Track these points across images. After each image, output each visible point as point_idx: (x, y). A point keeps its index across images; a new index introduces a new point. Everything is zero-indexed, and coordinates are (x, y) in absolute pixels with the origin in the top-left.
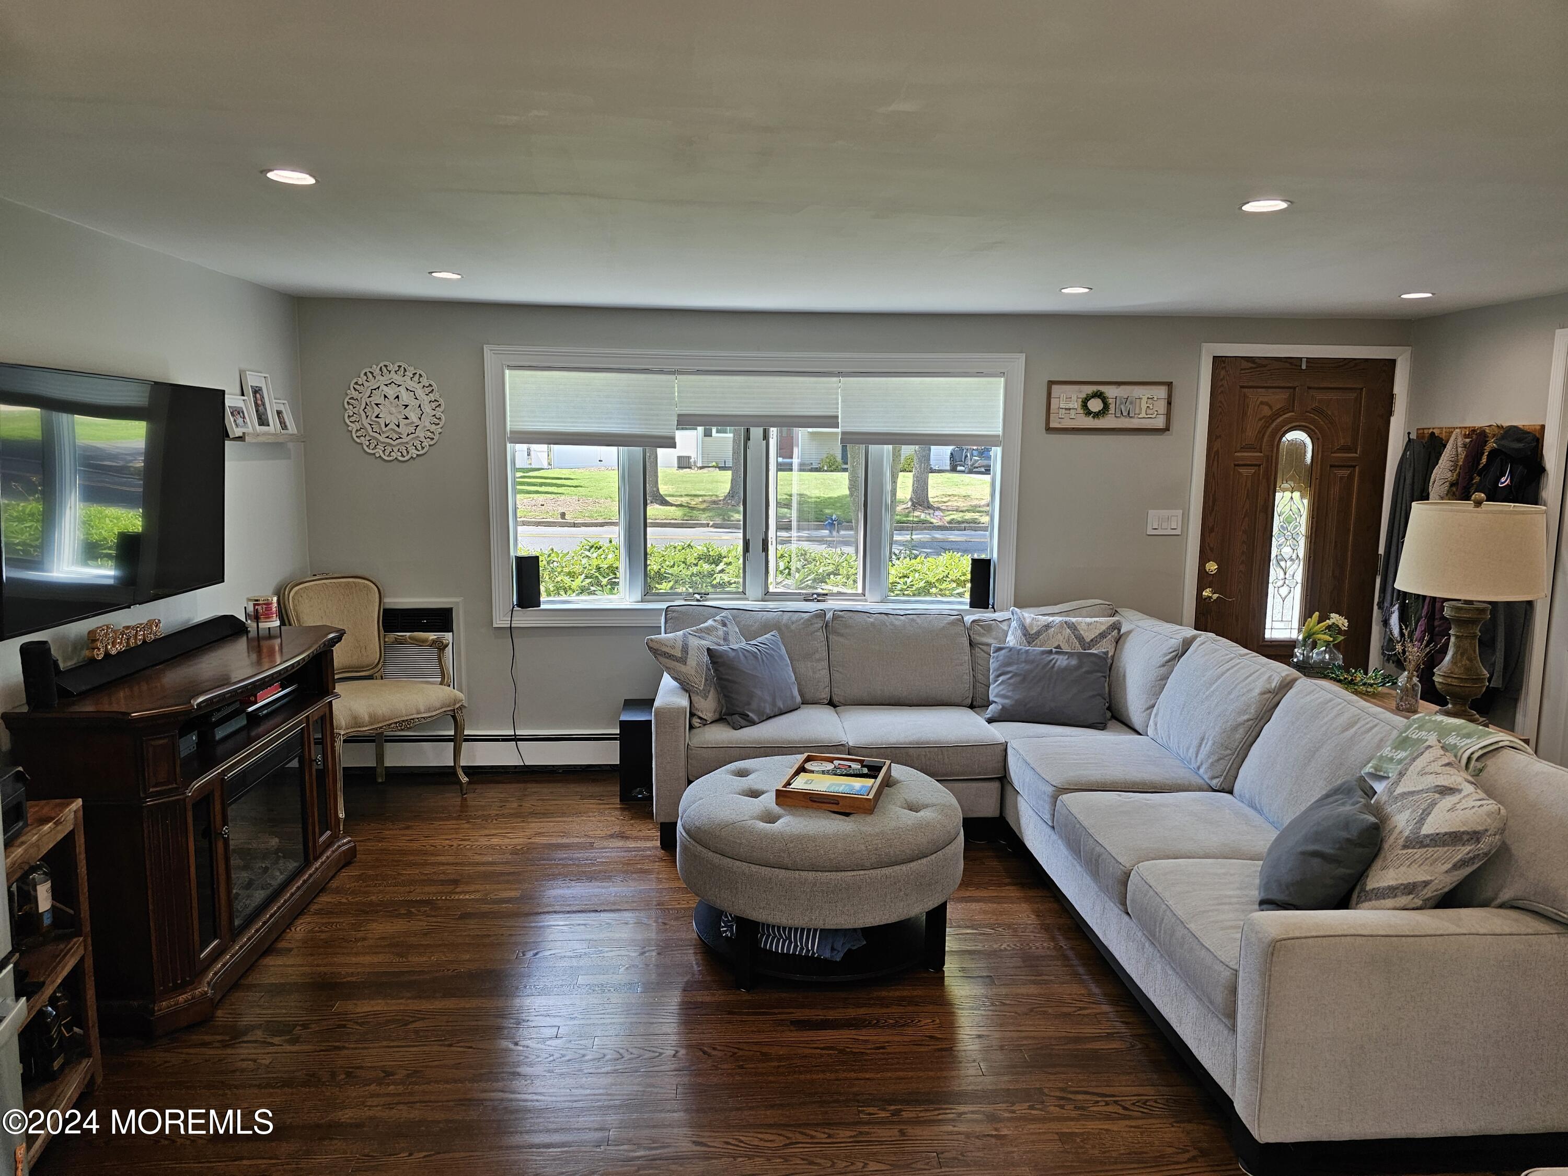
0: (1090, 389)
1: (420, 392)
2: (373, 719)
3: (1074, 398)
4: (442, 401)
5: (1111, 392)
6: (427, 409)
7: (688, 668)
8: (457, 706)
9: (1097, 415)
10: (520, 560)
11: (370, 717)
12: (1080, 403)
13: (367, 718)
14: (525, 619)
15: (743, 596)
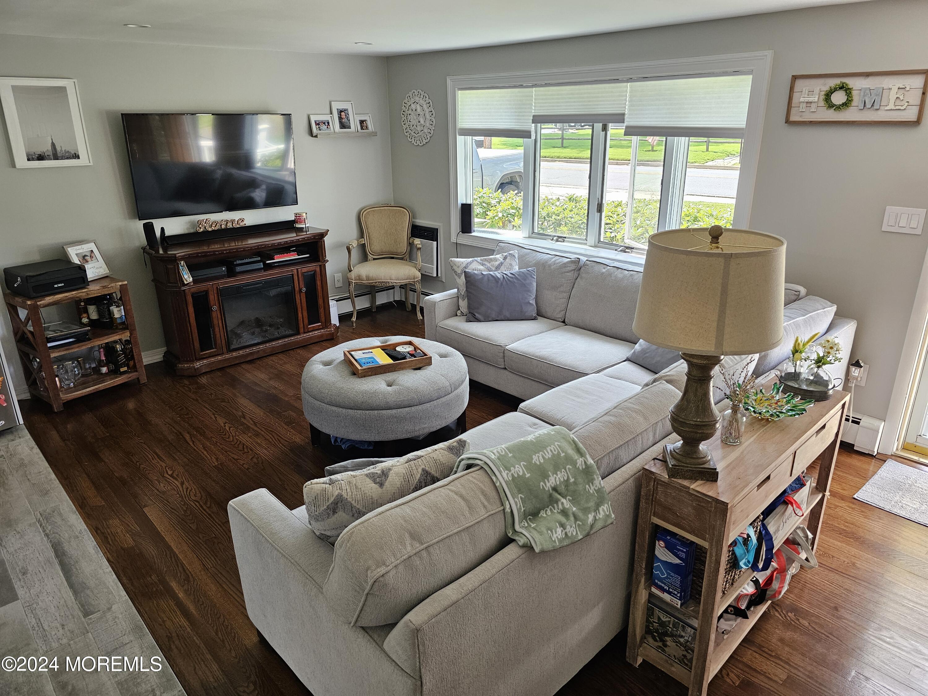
0: (836, 82)
1: (425, 106)
2: (368, 278)
3: (817, 91)
4: (434, 112)
5: (854, 83)
6: (428, 116)
7: (460, 281)
8: (416, 280)
9: (838, 108)
10: (463, 205)
11: (366, 277)
12: (822, 97)
13: (364, 277)
14: (464, 239)
15: (585, 242)
